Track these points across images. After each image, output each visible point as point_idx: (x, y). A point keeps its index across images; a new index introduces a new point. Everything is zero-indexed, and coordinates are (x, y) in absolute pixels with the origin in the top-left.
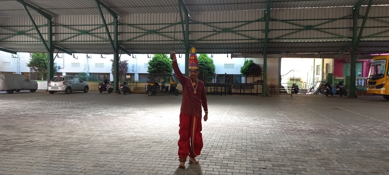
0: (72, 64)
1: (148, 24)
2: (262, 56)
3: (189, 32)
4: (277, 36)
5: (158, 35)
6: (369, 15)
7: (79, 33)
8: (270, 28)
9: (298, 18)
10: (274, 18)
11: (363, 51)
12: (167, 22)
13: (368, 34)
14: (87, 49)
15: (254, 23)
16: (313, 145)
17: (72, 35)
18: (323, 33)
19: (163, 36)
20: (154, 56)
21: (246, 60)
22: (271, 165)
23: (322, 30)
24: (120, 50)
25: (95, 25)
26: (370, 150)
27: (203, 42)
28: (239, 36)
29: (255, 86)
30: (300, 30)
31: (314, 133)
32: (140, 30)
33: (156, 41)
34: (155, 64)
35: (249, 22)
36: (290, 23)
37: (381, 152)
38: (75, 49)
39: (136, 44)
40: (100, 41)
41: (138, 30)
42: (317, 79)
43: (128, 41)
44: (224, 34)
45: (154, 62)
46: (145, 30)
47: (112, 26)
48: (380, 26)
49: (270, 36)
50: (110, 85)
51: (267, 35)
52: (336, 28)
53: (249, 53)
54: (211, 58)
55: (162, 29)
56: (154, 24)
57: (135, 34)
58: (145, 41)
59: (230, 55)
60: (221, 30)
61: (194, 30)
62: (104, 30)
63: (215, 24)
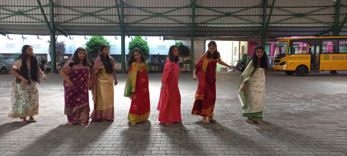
0: (7, 45)
1: (84, 7)
2: (190, 39)
3: (124, 16)
4: (202, 21)
5: (94, 18)
6: (275, 5)
7: (12, 14)
8: (196, 14)
9: (219, 6)
10: (200, 5)
11: (271, 35)
12: (102, 6)
13: (274, 21)
14: (23, 30)
15: (182, 9)
16: (229, 110)
17: (5, 16)
18: (239, 20)
19: (99, 19)
20: (91, 38)
21: (176, 42)
22: (195, 128)
23: (239, 17)
24: (56, 31)
25: (29, 6)
26: (273, 112)
27: (137, 25)
28: (170, 21)
29: (185, 65)
30: (221, 16)
31: (231, 101)
32: (76, 12)
33: (93, 23)
34: (92, 45)
35: (179, 8)
36: (213, 10)
37: (281, 113)
38: (9, 30)
39: (73, 26)
40: (36, 22)
41: (74, 13)
42: (235, 59)
43: (65, 22)
44: (157, 18)
45: (91, 44)
46: (81, 12)
47: (48, 8)
48: (283, 14)
49: (196, 21)
50: (47, 65)
51: (193, 20)
52: (250, 15)
53: (179, 36)
54: (145, 40)
55: (98, 12)
56: (89, 7)
57: (71, 16)
58: (81, 23)
59: (162, 37)
60: (153, 15)
61: (128, 14)
62: (40, 11)
63: (148, 9)
